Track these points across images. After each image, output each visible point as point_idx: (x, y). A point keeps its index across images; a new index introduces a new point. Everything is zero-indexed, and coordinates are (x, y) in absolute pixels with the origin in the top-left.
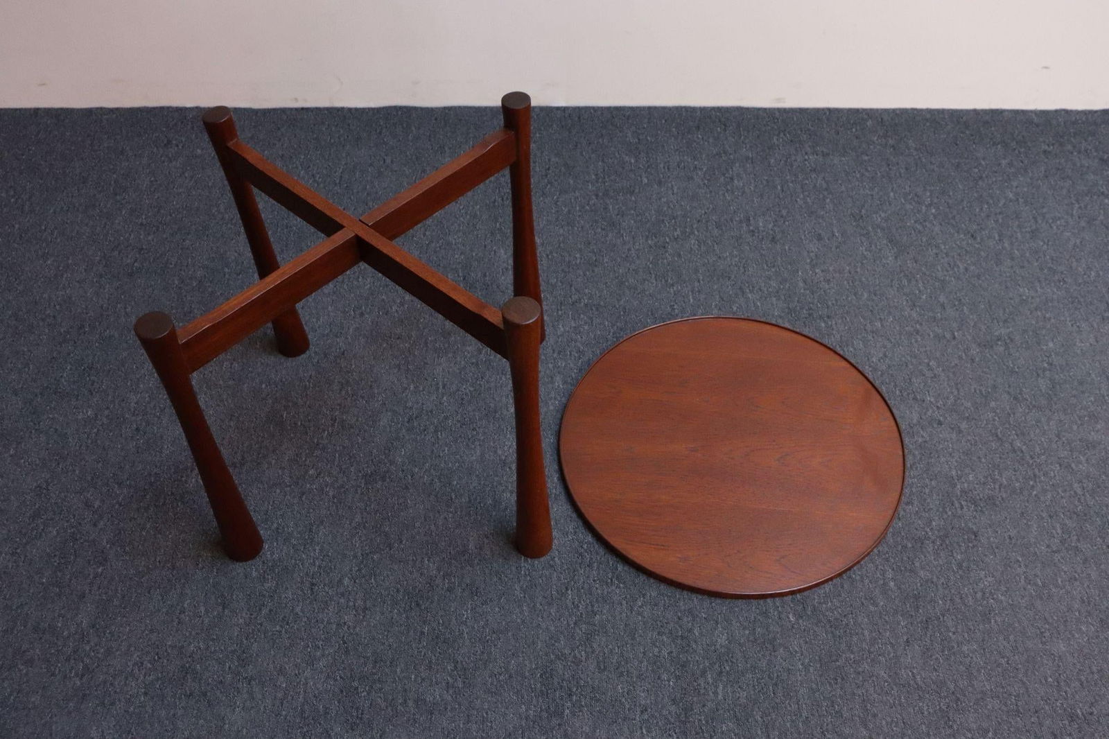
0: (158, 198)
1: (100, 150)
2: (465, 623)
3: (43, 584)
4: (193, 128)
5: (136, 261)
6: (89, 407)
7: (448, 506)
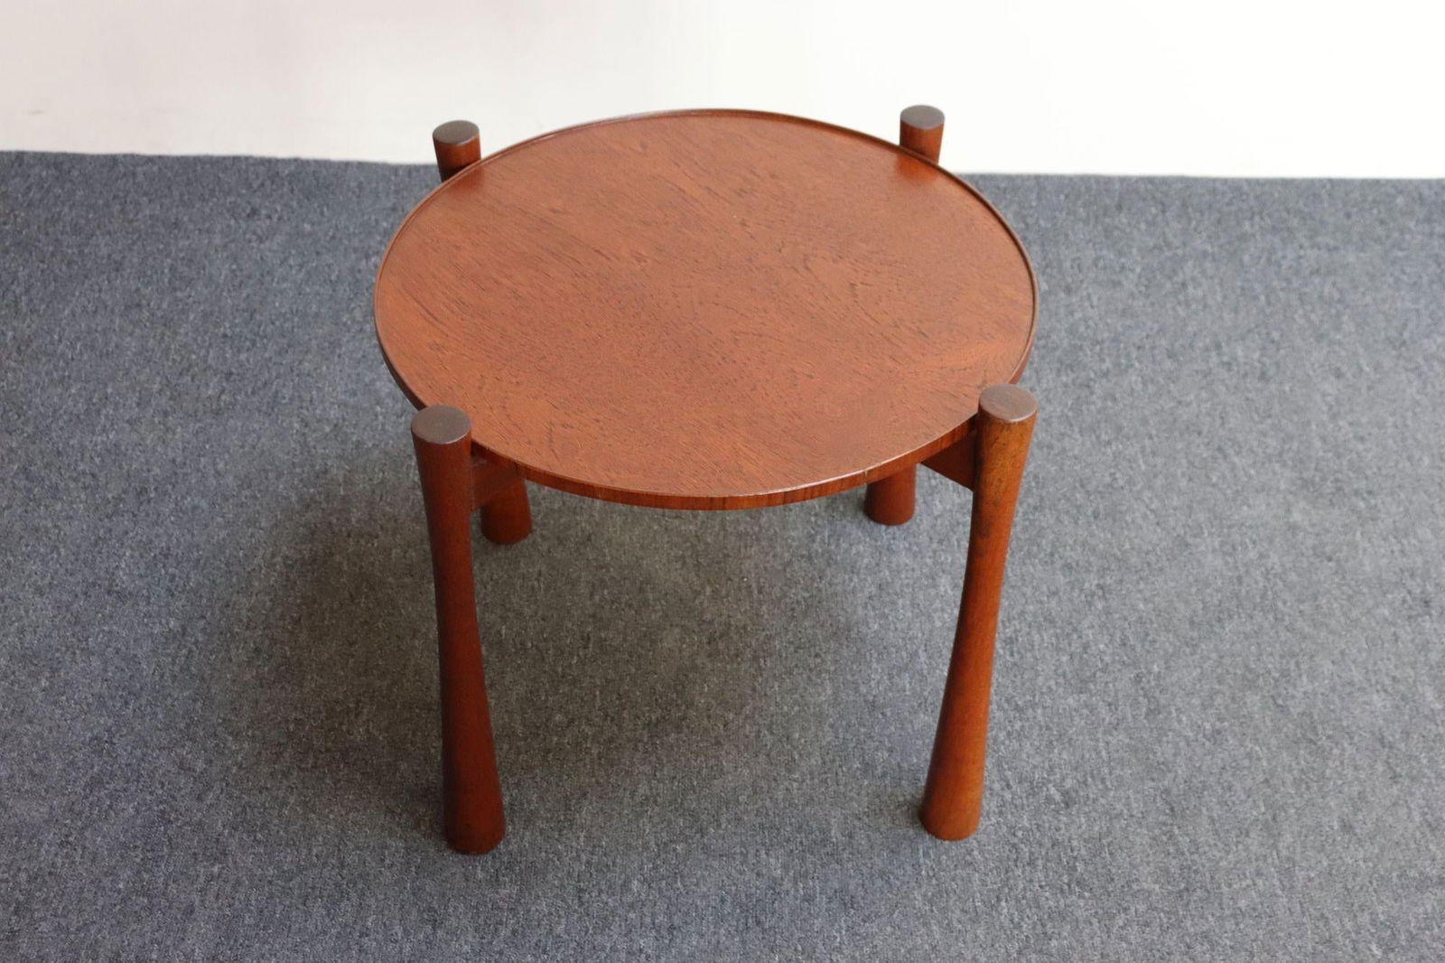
0: (248, 296)
1: (138, 220)
2: (839, 950)
3: (119, 891)
4: (292, 191)
5: (223, 392)
6: (170, 614)
7: (790, 771)
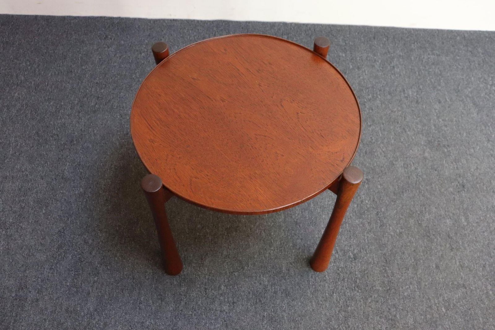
0: (104, 68)
1: (71, 40)
2: (285, 311)
3: (68, 286)
4: (118, 29)
5: (96, 104)
6: (81, 187)
7: (270, 247)
